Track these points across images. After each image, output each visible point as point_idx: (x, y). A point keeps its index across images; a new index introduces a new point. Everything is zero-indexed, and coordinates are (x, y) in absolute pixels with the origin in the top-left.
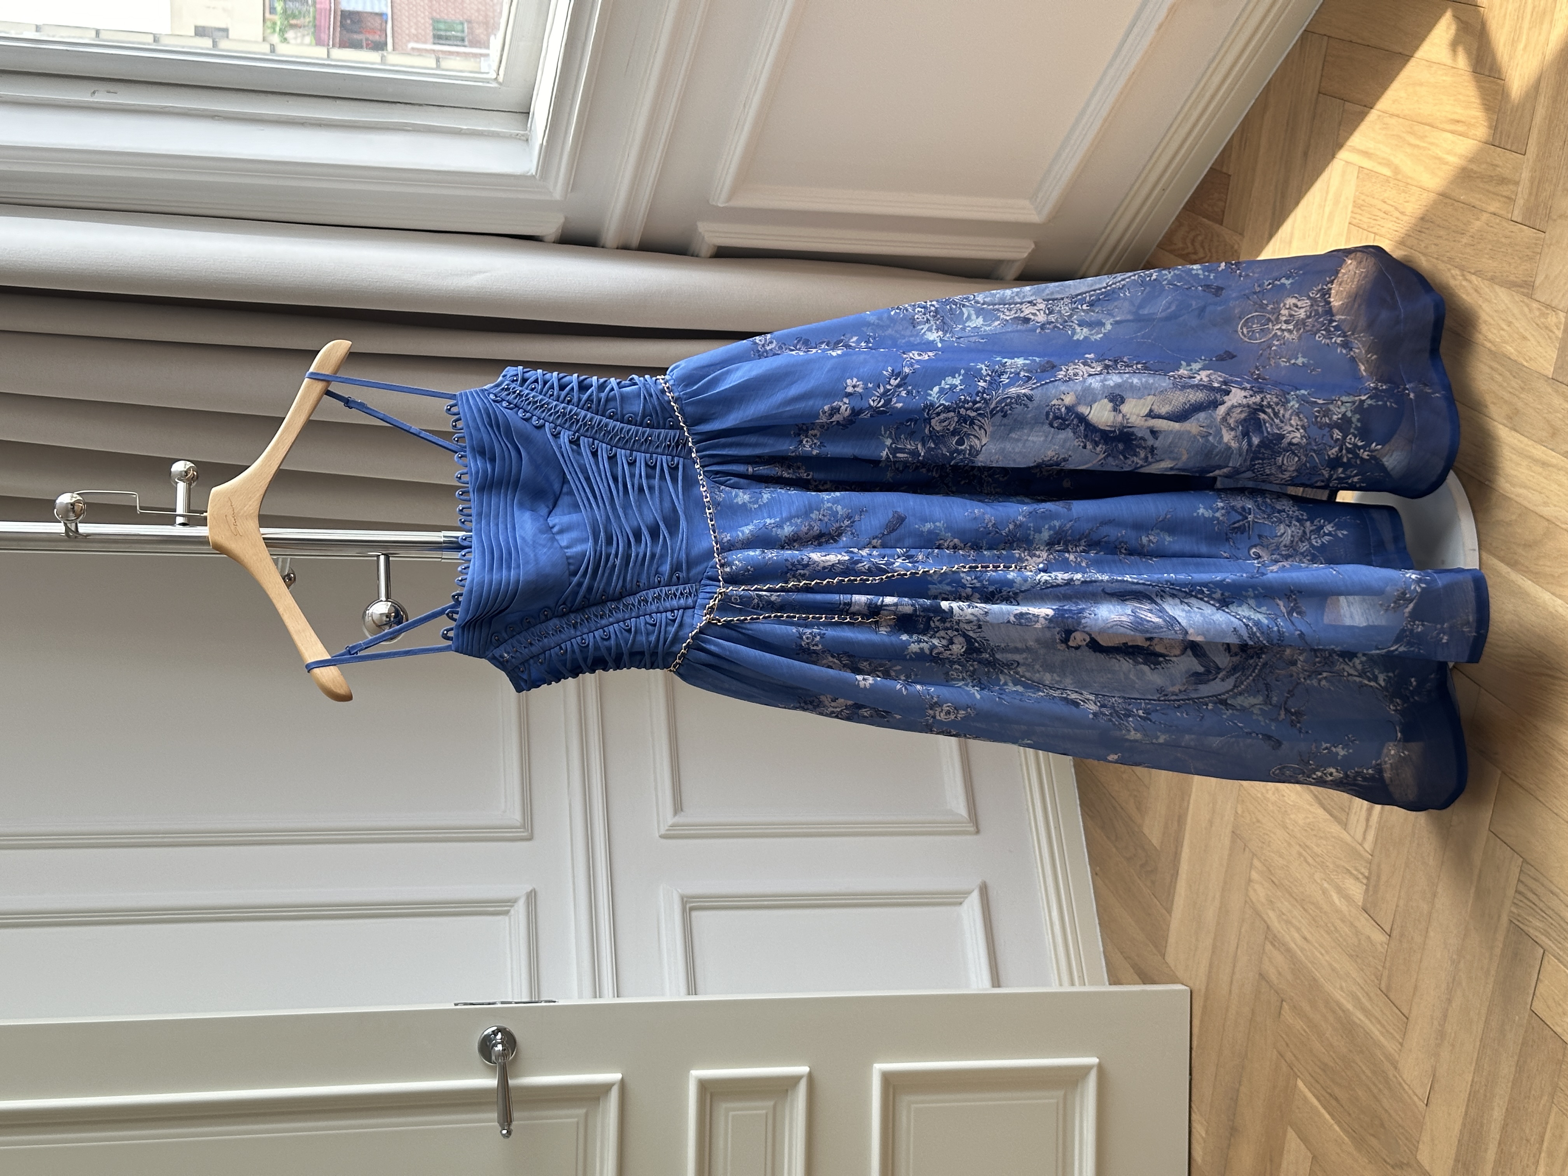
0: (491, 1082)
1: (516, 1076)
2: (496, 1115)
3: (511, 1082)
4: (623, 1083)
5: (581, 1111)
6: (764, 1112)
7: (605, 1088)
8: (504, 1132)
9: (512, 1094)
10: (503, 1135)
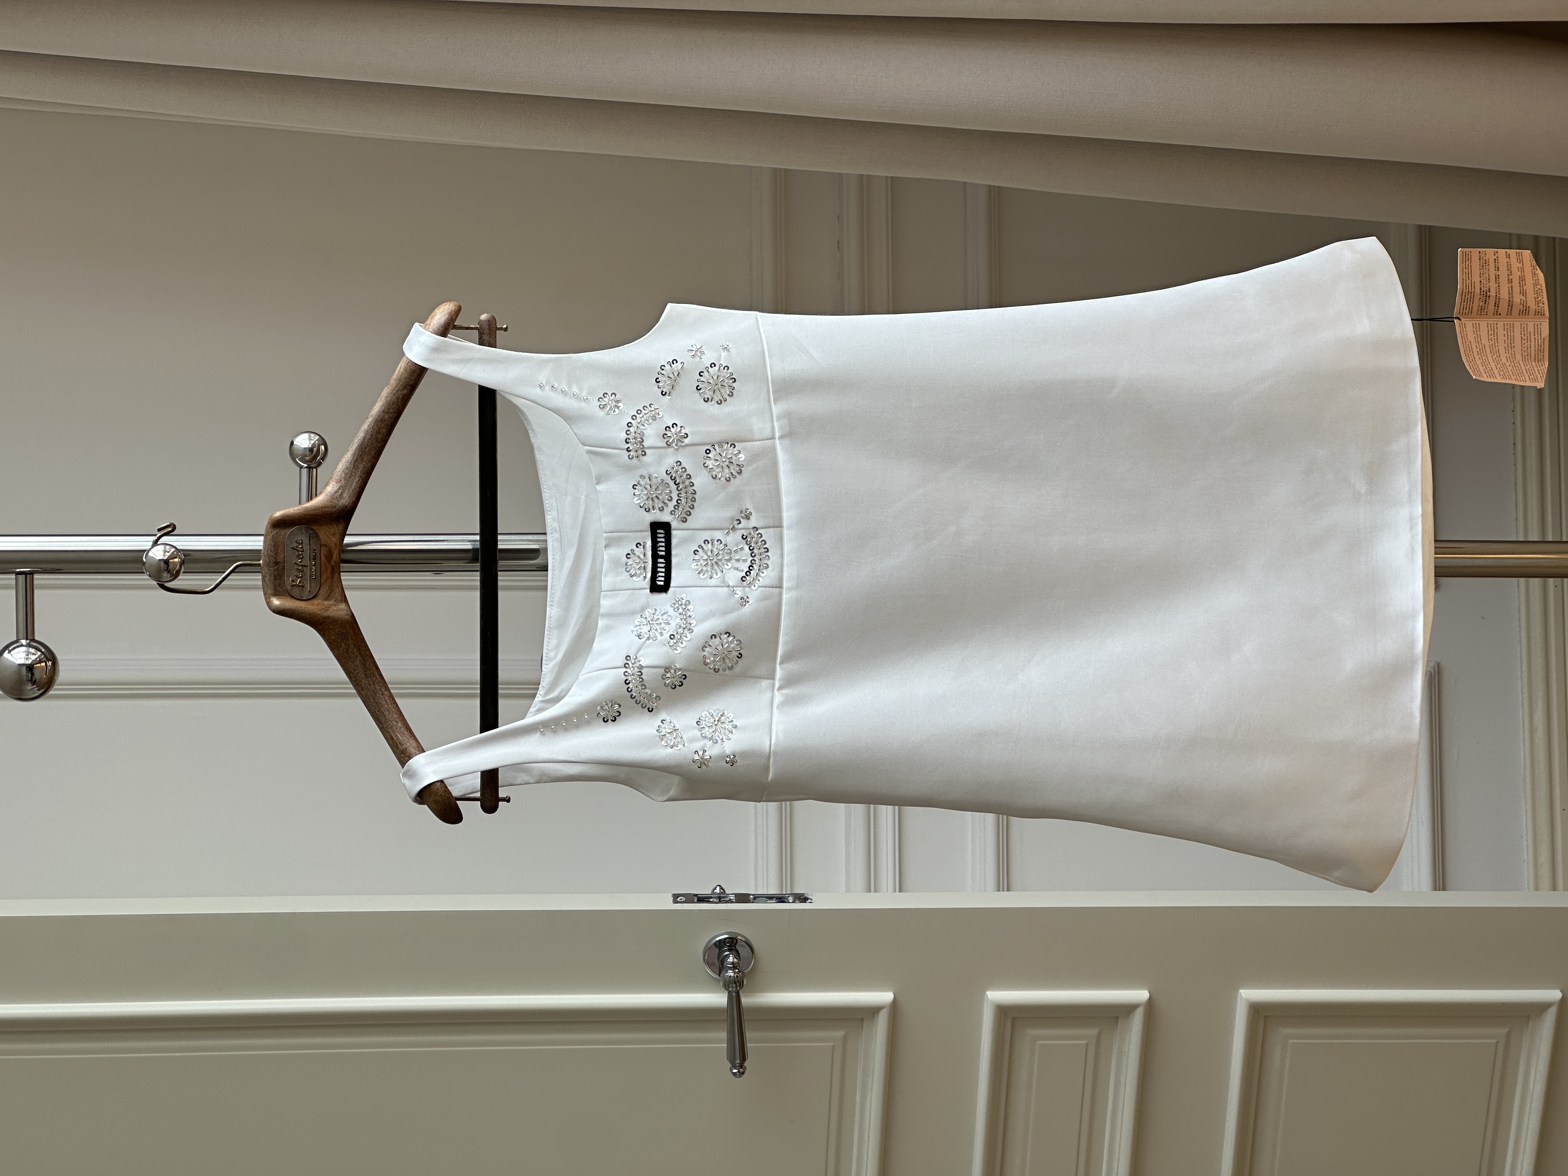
0: (718, 999)
1: (754, 990)
2: (724, 1035)
3: (746, 1000)
4: (894, 1005)
5: (839, 1034)
6: (1084, 1042)
7: (872, 1011)
8: (735, 1071)
9: (745, 1017)
10: (734, 1074)
